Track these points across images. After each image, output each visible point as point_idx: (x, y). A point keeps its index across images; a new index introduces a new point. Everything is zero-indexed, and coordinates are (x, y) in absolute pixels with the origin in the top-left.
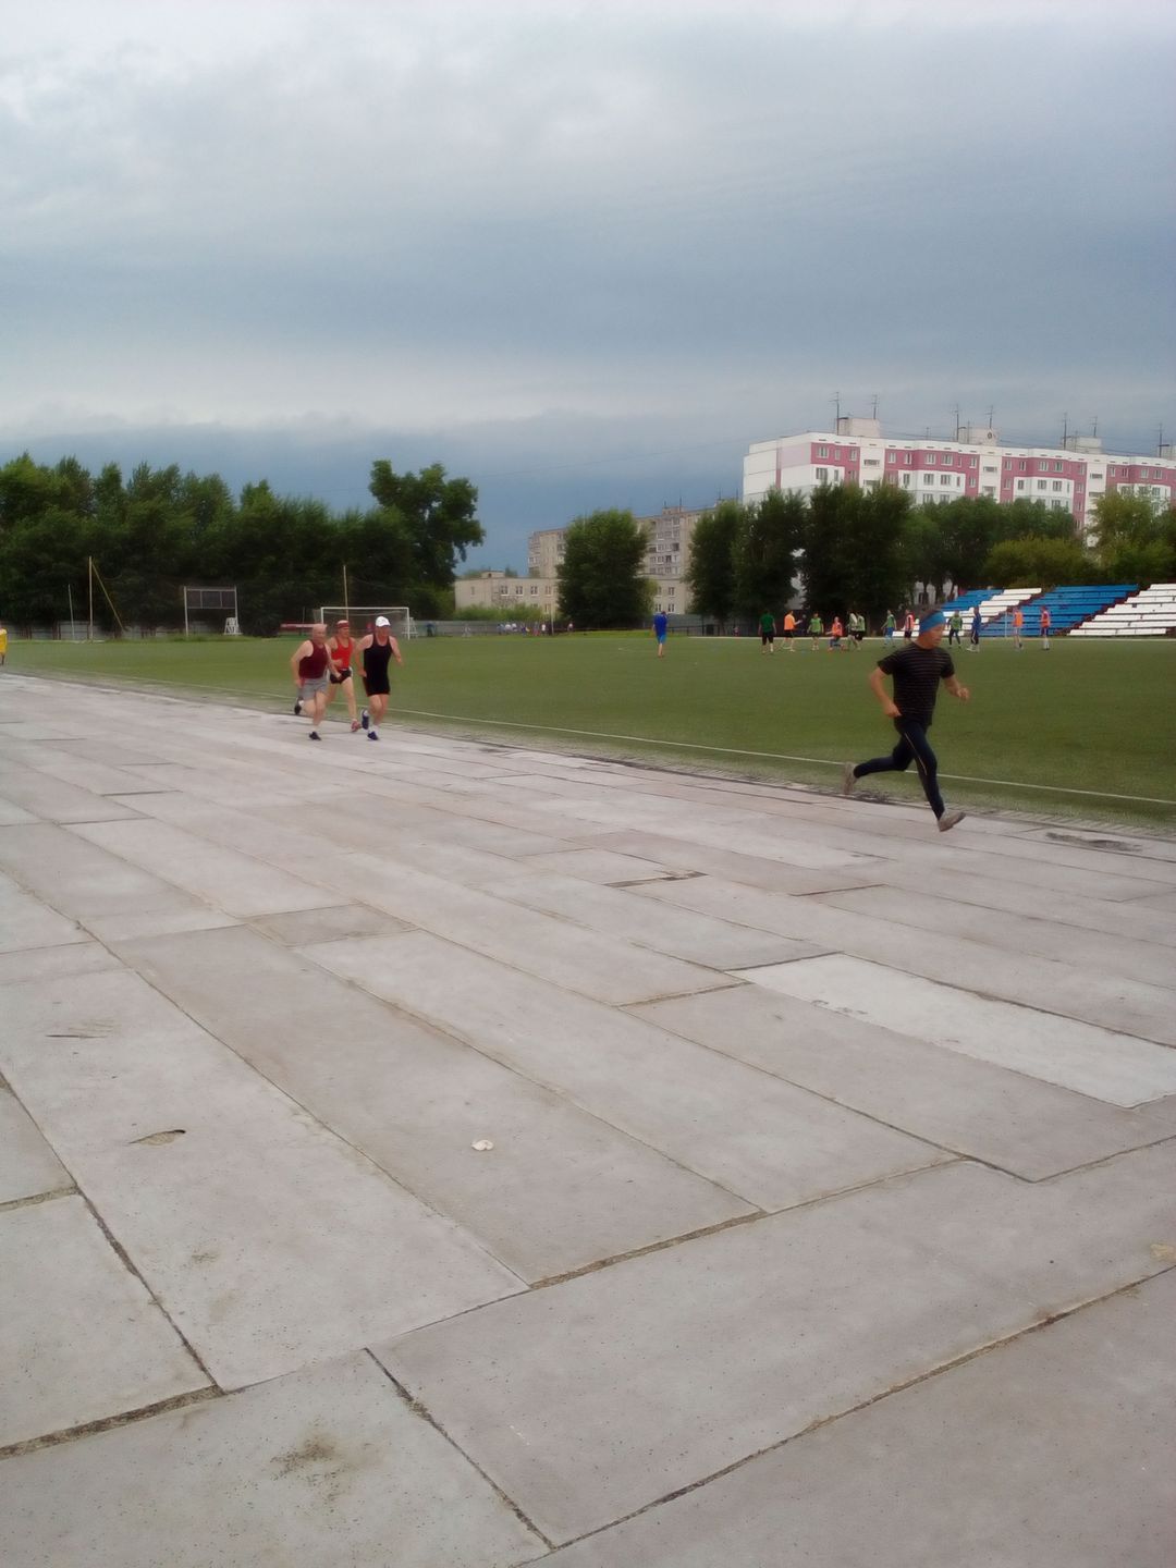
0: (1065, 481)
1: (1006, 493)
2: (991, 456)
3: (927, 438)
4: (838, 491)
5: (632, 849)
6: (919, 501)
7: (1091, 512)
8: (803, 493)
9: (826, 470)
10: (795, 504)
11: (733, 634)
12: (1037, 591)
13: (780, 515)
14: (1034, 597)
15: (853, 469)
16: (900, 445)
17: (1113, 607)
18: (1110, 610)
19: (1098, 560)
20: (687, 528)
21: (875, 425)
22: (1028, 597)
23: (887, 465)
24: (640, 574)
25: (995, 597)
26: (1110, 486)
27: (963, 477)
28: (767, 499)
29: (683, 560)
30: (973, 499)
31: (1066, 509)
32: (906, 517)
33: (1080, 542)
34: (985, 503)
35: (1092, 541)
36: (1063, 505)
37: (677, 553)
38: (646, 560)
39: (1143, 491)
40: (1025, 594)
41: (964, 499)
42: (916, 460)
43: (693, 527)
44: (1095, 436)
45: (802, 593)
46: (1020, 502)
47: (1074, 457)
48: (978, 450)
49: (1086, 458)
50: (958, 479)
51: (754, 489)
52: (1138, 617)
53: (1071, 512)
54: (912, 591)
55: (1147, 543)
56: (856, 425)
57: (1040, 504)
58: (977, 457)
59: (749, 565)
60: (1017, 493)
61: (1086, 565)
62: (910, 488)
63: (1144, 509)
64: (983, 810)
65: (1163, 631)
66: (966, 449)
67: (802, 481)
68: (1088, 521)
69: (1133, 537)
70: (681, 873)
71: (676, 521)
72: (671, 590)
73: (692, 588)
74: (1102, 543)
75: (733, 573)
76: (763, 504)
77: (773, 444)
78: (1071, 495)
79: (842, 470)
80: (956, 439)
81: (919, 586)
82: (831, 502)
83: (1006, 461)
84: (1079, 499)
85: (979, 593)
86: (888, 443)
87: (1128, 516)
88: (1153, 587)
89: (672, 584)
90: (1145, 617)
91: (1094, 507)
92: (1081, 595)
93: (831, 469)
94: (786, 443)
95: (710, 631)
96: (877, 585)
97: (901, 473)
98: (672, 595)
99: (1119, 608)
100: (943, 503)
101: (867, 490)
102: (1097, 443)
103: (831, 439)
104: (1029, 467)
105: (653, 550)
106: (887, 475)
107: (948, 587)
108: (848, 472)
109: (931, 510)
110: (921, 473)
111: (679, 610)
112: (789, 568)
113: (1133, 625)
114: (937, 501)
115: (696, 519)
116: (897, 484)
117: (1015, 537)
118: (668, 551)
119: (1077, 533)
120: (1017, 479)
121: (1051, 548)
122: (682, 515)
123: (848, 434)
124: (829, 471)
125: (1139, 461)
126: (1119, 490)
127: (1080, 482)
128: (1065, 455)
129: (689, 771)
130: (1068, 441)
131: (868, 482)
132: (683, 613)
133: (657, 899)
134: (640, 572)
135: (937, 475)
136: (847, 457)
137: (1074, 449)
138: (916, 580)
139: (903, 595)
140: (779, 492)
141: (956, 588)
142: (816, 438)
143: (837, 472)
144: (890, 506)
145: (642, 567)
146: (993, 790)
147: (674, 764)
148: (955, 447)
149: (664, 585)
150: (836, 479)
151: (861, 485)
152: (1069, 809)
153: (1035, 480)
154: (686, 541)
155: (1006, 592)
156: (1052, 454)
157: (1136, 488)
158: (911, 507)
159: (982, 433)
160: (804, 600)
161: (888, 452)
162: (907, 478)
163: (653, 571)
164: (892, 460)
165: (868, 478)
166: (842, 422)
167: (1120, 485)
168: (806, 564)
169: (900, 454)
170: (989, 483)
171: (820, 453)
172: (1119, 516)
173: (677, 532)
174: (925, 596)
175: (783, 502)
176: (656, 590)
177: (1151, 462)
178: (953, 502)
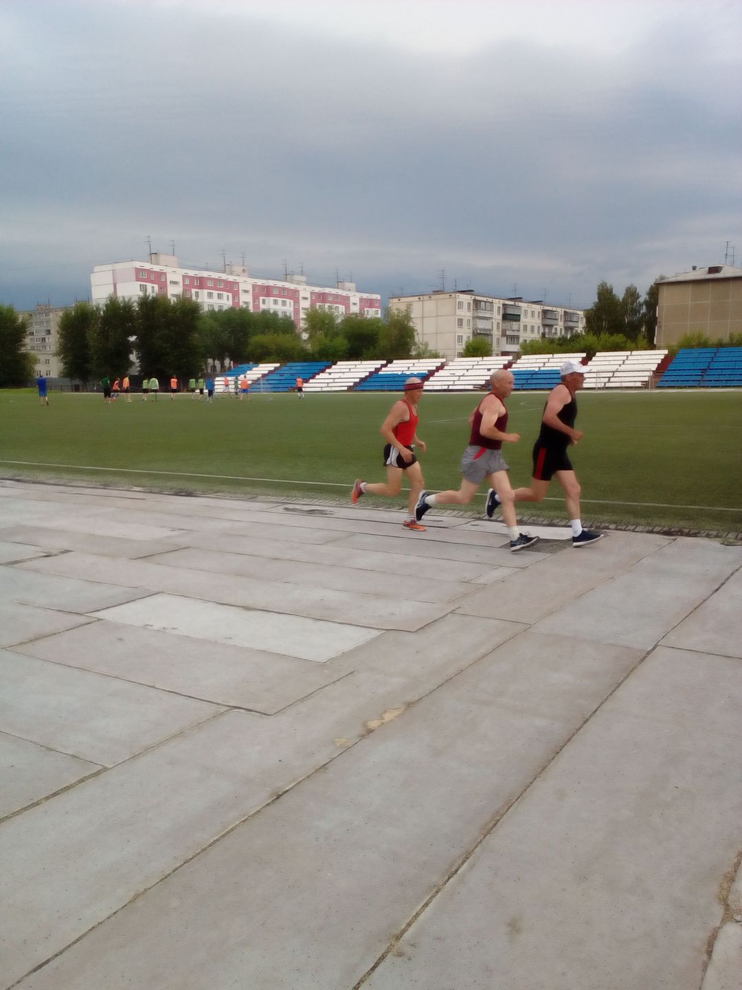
0: (288, 301)
1: (256, 306)
2: (246, 284)
3: (207, 269)
4: (155, 300)
5: (19, 539)
6: (206, 309)
7: (303, 319)
8: (133, 300)
9: (146, 286)
10: (127, 307)
11: (93, 391)
12: (278, 365)
13: (117, 314)
14: (276, 368)
15: (163, 286)
16: (192, 273)
17: (318, 374)
18: (317, 377)
19: (309, 347)
20: (55, 320)
21: (175, 259)
22: (273, 369)
23: (184, 285)
24: (23, 350)
25: (254, 369)
26: (313, 305)
27: (230, 295)
28: (109, 302)
29: (54, 341)
30: (237, 309)
31: (290, 317)
32: (199, 318)
33: (298, 337)
34: (244, 312)
35: (305, 336)
36: (288, 314)
37: (50, 336)
38: (27, 340)
39: (330, 308)
40: (271, 367)
41: (232, 309)
42: (202, 283)
43: (59, 319)
44: (302, 274)
45: (138, 364)
46: (265, 312)
47: (292, 286)
48: (238, 279)
50: (228, 296)
51: (100, 295)
52: (332, 381)
53: (292, 318)
54: (206, 364)
55: (334, 338)
56: (162, 258)
57: (275, 314)
58: (237, 283)
59: (101, 345)
60: (262, 307)
61: (303, 350)
62: (199, 300)
63: (331, 318)
65: (346, 388)
66: (231, 278)
67: (131, 292)
68: (302, 325)
69: (326, 335)
70: (55, 552)
71: (47, 314)
72: (47, 362)
73: (61, 360)
74: (310, 337)
75: (90, 351)
76: (107, 306)
77: (109, 267)
78: (292, 309)
79: (156, 287)
80: (224, 272)
81: (210, 361)
82: (151, 307)
83: (254, 286)
84: (296, 311)
85: (245, 366)
86: (184, 271)
87: (323, 322)
88: (339, 363)
89: (47, 357)
90: (336, 381)
91: (305, 317)
92: (300, 368)
93: (149, 286)
94: (118, 266)
95: (77, 389)
96: (185, 360)
97: (194, 291)
98: (49, 365)
99: (322, 375)
100: (220, 311)
101: (173, 300)
102: (303, 278)
103: (147, 266)
104: (268, 291)
105: (32, 334)
106: (185, 291)
107: (227, 362)
108: (160, 288)
109: (213, 314)
110: (206, 291)
111: (54, 374)
112: (128, 348)
113: (330, 385)
114: (216, 309)
115: (61, 314)
116: (191, 297)
117: (263, 333)
118: (43, 334)
119: (297, 331)
120: (261, 298)
121: (284, 340)
122: (50, 311)
123: (157, 264)
124: (148, 287)
125: (327, 290)
126: (318, 308)
127: (296, 301)
128: (287, 285)
129: (62, 482)
130: (288, 277)
131: (174, 295)
132: (57, 377)
133: (36, 571)
134: (24, 349)
135: (215, 293)
136: (159, 278)
137: (292, 282)
138: (209, 357)
139: (201, 366)
140: (116, 298)
141: (232, 362)
142: (138, 264)
143: (153, 287)
144: (187, 313)
145: (24, 345)
146: (253, 484)
147: (51, 478)
148: (224, 276)
149: (42, 358)
150: (153, 291)
151: (169, 297)
152: (296, 493)
153: (272, 299)
154: (54, 328)
155: (261, 365)
156: (280, 284)
157: (327, 305)
158: (201, 312)
159: (239, 269)
160: (139, 369)
161: (184, 277)
162: (197, 294)
163: (33, 348)
164: (187, 282)
165: (173, 292)
166: (153, 256)
167: (318, 304)
168: (137, 346)
169: (192, 278)
170: (246, 299)
171: (141, 275)
172: (318, 322)
173: (48, 322)
174: (214, 367)
175: (119, 305)
176: (36, 361)
177: (334, 291)
178: (226, 310)
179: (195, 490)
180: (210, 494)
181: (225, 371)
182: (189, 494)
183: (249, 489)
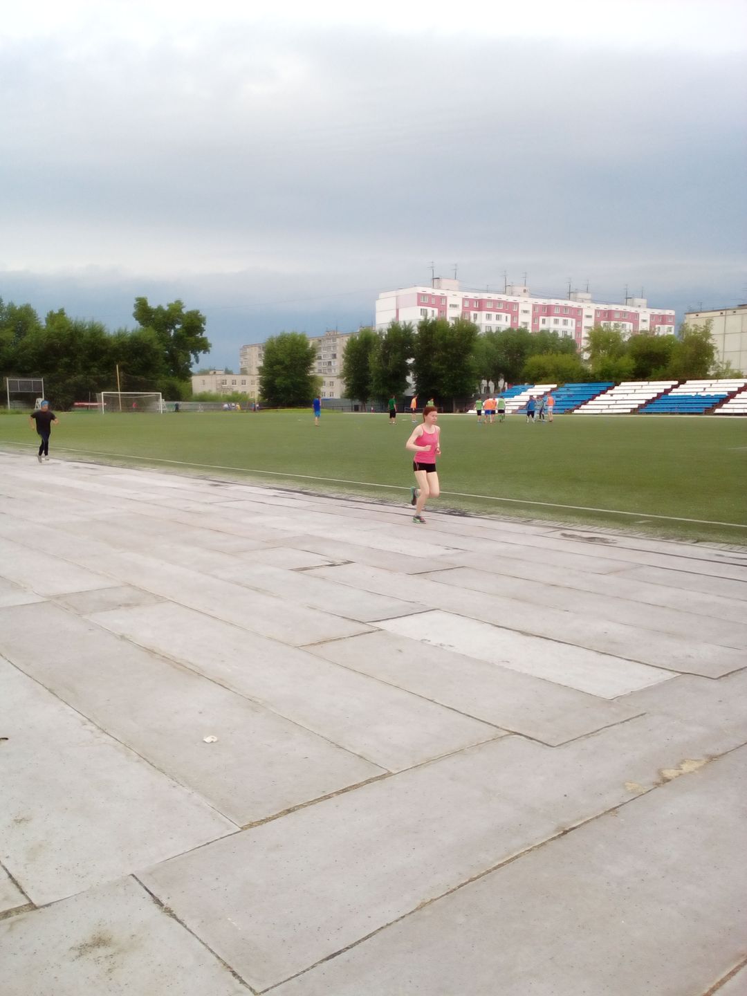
0: (570, 320)
1: (535, 326)
2: (526, 304)
3: (487, 291)
4: (434, 323)
5: (307, 547)
6: (483, 330)
7: (586, 338)
8: (412, 324)
9: (426, 310)
10: (408, 331)
11: (370, 411)
12: (555, 386)
13: (399, 339)
14: (553, 390)
15: (443, 310)
16: (471, 296)
17: (599, 396)
18: (597, 398)
19: (590, 367)
20: (342, 344)
21: (456, 283)
22: (549, 390)
23: (463, 307)
24: (311, 373)
25: (529, 390)
26: (597, 323)
27: (509, 316)
28: (391, 327)
29: (339, 365)
30: (516, 330)
31: (571, 337)
32: (475, 340)
33: (579, 357)
34: (522, 332)
35: (586, 356)
36: (569, 334)
37: (335, 360)
38: (315, 364)
39: (616, 326)
40: (548, 388)
41: (510, 330)
42: (481, 305)
43: (345, 344)
44: (587, 292)
45: (413, 386)
46: (543, 332)
47: (575, 305)
48: (518, 299)
49: (583, 305)
50: (506, 317)
51: (382, 322)
52: (614, 402)
53: (573, 338)
54: (480, 385)
55: (619, 357)
56: (444, 282)
57: (555, 333)
58: (517, 304)
59: (381, 368)
60: (542, 327)
61: (583, 370)
62: (477, 323)
63: (617, 337)
64: (524, 519)
65: (629, 411)
66: (511, 299)
67: (412, 317)
68: (584, 344)
69: (610, 354)
70: (338, 562)
71: (334, 340)
72: (332, 384)
73: (344, 382)
74: (592, 357)
75: (370, 373)
76: (389, 330)
77: (393, 293)
78: (574, 328)
79: (436, 310)
80: (505, 293)
81: (484, 382)
82: (429, 329)
83: (534, 306)
84: (578, 330)
85: (520, 387)
86: (464, 294)
87: (607, 341)
88: (623, 384)
89: (332, 379)
90: (618, 402)
91: (587, 335)
92: (579, 389)
93: (430, 310)
94: (401, 292)
95: (356, 409)
96: (459, 381)
97: (472, 313)
99: (602, 397)
100: (498, 332)
101: (451, 323)
102: (588, 296)
103: (429, 291)
104: (548, 311)
105: (320, 358)
106: (463, 314)
107: (501, 383)
108: (440, 312)
109: (490, 336)
110: (484, 313)
111: (337, 396)
112: (404, 370)
113: (611, 407)
114: (494, 331)
115: (346, 339)
116: (470, 319)
117: (541, 353)
118: (329, 358)
119: (578, 351)
120: (541, 318)
121: (562, 360)
122: (338, 336)
123: (439, 288)
124: (428, 311)
125: (614, 307)
126: (602, 325)
127: (579, 320)
128: (570, 303)
129: (343, 497)
130: (572, 295)
131: (453, 318)
132: (339, 397)
133: (323, 578)
134: (312, 372)
135: (494, 314)
136: (440, 302)
137: (575, 300)
138: (482, 379)
139: (475, 387)
140: (398, 323)
141: (506, 383)
142: (420, 290)
143: (433, 311)
144: (465, 335)
145: (312, 369)
146: (528, 507)
147: (334, 493)
148: (504, 298)
149: (327, 380)
150: (433, 315)
151: (448, 319)
152: (574, 519)
153: (552, 318)
154: (340, 353)
155: (536, 386)
156: (562, 303)
157: (612, 323)
158: (479, 334)
159: (520, 289)
160: (415, 390)
161: (464, 300)
162: (475, 316)
163: (320, 371)
164: (467, 305)
165: (452, 315)
166: (435, 280)
167: (602, 323)
168: (415, 368)
169: (471, 301)
170: (525, 320)
171: (422, 299)
172: (601, 340)
173: (334, 347)
174: (488, 388)
175: (400, 329)
176: (322, 383)
177: (621, 308)
178: (504, 331)
179: (469, 511)
180: (483, 515)
181: (498, 392)
182: (463, 514)
183: (523, 512)
